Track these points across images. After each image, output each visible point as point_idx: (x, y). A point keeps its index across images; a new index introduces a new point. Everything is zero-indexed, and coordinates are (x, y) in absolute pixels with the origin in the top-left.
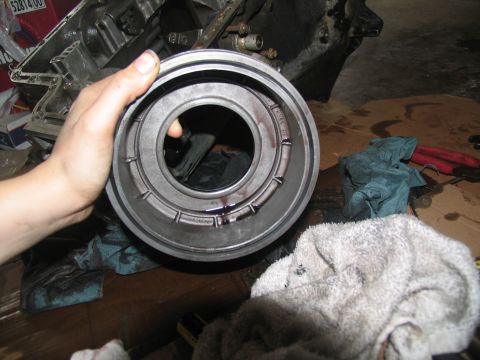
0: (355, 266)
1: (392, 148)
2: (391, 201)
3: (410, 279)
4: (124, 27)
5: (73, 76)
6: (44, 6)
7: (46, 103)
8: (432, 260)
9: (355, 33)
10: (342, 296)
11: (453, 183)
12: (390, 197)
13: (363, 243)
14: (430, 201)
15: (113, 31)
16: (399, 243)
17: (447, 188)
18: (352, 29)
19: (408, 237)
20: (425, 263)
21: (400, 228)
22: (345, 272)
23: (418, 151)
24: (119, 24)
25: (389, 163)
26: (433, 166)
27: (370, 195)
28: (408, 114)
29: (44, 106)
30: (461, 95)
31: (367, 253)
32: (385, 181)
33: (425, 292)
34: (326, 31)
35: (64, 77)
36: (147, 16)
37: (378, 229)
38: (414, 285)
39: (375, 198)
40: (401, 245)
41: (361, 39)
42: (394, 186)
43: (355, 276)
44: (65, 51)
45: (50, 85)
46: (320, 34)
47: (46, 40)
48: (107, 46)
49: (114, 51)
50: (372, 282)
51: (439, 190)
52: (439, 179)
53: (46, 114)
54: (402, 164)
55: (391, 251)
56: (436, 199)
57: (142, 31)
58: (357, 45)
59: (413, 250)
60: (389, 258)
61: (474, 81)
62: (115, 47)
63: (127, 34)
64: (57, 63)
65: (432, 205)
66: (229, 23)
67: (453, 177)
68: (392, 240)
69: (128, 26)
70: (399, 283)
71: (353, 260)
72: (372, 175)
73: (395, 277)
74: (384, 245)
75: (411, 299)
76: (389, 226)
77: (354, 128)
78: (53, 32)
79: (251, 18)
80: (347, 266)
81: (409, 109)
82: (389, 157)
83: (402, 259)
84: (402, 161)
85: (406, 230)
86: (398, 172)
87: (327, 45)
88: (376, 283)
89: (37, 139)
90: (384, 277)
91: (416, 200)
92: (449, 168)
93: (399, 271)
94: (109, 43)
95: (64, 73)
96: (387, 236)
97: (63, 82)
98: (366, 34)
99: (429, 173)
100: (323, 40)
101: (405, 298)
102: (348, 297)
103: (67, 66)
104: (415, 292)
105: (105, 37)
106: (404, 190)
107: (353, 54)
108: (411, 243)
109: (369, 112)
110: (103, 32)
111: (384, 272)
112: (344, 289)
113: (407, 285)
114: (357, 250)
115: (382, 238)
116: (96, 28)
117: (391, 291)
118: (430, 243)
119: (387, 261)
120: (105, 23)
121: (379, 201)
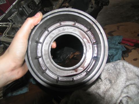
0: (108, 78)
1: (116, 39)
2: (116, 56)
3: (126, 82)
4: (30, 7)
5: (16, 23)
6: (6, 2)
7: (7, 32)
8: (132, 75)
9: (101, 5)
10: (105, 88)
11: (134, 49)
13: (110, 70)
14: (128, 55)
15: (27, 8)
16: (122, 70)
17: (133, 51)
18: (100, 4)
19: (124, 68)
20: (130, 76)
21: (122, 65)
22: (105, 80)
23: (123, 40)
24: (29, 6)
25: (115, 44)
26: (128, 44)
28: (118, 29)
29: (6, 33)
30: (133, 22)
31: (111, 74)
32: (114, 50)
33: (131, 85)
34: (92, 5)
35: (12, 23)
36: (37, 3)
37: (114, 66)
38: (128, 83)
39: (111, 55)
40: (122, 71)
41: (103, 7)
42: (117, 51)
43: (108, 81)
44: (12, 15)
45: (8, 26)
46: (90, 6)
47: (6, 12)
48: (25, 12)
49: (27, 15)
50: (114, 83)
51: (131, 51)
52: (130, 48)
53: (7, 35)
55: (119, 73)
56: (130, 54)
57: (36, 8)
58: (102, 9)
59: (126, 72)
60: (119, 75)
61: (137, 18)
62: (28, 13)
63: (32, 9)
64: (10, 19)
66: (63, 3)
67: (134, 47)
68: (119, 69)
69: (32, 7)
70: (123, 83)
71: (107, 76)
72: (110, 48)
73: (121, 81)
74: (117, 71)
76: (118, 65)
78: (9, 10)
79: (69, 2)
80: (106, 78)
81: (118, 27)
82: (114, 42)
83: (123, 76)
84: (119, 43)
85: (123, 65)
86: (118, 47)
87: (93, 9)
88: (115, 83)
89: (5, 43)
90: (118, 81)
91: (124, 55)
92: (133, 44)
93: (122, 79)
95: (12, 22)
96: (118, 68)
97: (12, 25)
98: (104, 5)
99: (127, 46)
100: (92, 8)
101: (125, 88)
103: (13, 20)
104: (128, 86)
105: (25, 10)
106: (120, 52)
107: (100, 12)
108: (125, 70)
110: (24, 9)
111: (118, 80)
112: (105, 86)
113: (126, 84)
114: (108, 73)
115: (116, 68)
116: (22, 8)
117: (121, 86)
118: (132, 69)
119: (118, 76)
120: (24, 6)
121: (113, 56)
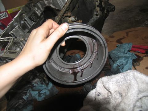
0: (118, 91)
1: (124, 47)
2: (126, 66)
3: (138, 94)
4: (32, 19)
5: (17, 37)
6: (8, 16)
7: (8, 47)
8: (145, 86)
9: (106, 11)
10: (115, 102)
11: (146, 56)
12: (126, 64)
13: (119, 82)
14: (140, 63)
15: (29, 21)
16: (132, 81)
17: (145, 58)
18: (105, 11)
19: (135, 78)
20: (142, 87)
21: (132, 76)
22: (115, 94)
23: (133, 47)
24: (30, 19)
25: (124, 53)
26: (139, 52)
27: (119, 65)
29: (8, 48)
30: (143, 27)
31: (122, 86)
32: (124, 59)
33: (144, 98)
34: (97, 12)
35: (14, 38)
36: (39, 15)
37: (124, 77)
38: (140, 96)
39: (121, 65)
40: (133, 82)
41: (109, 13)
42: (127, 60)
43: (118, 95)
44: (14, 29)
45: (9, 41)
46: (95, 13)
47: (8, 27)
48: (27, 26)
49: (30, 27)
50: (125, 96)
51: (142, 59)
52: (141, 55)
53: (9, 51)
54: (128, 52)
55: (130, 84)
56: (141, 62)
57: (38, 20)
58: (108, 15)
59: (138, 84)
60: (130, 87)
61: (147, 22)
62: (30, 26)
63: (34, 21)
64: (12, 33)
65: (140, 65)
66: (64, 13)
67: (146, 54)
68: (130, 80)
69: (34, 19)
70: (135, 96)
71: (117, 89)
72: (119, 58)
73: (133, 94)
74: (127, 82)
75: (140, 101)
76: (128, 76)
77: (111, 42)
78: (10, 24)
79: (72, 11)
80: (116, 91)
82: (123, 51)
83: (134, 87)
84: (128, 51)
85: (134, 76)
86: (128, 55)
87: (98, 16)
88: (126, 97)
89: (6, 59)
90: (129, 94)
91: (135, 64)
92: (144, 51)
93: (134, 92)
94: (28, 25)
95: (14, 37)
96: (128, 79)
98: (110, 11)
99: (138, 54)
100: (97, 15)
101: (137, 101)
102: (117, 102)
103: (15, 34)
104: (141, 99)
105: (26, 23)
106: (130, 61)
107: (107, 18)
108: (136, 81)
109: (115, 36)
110: (26, 22)
111: (129, 92)
112: (115, 100)
113: (138, 96)
114: (118, 85)
115: (126, 80)
116: (23, 21)
117: (132, 99)
118: (143, 80)
119: (129, 88)
120: (26, 19)
121: (123, 66)
